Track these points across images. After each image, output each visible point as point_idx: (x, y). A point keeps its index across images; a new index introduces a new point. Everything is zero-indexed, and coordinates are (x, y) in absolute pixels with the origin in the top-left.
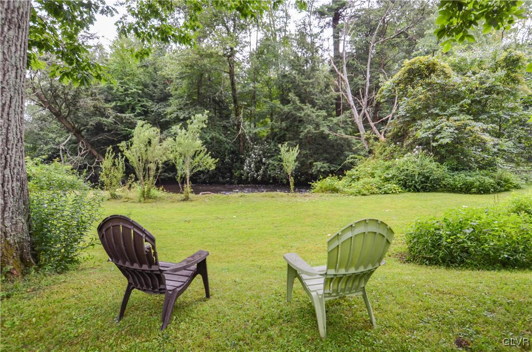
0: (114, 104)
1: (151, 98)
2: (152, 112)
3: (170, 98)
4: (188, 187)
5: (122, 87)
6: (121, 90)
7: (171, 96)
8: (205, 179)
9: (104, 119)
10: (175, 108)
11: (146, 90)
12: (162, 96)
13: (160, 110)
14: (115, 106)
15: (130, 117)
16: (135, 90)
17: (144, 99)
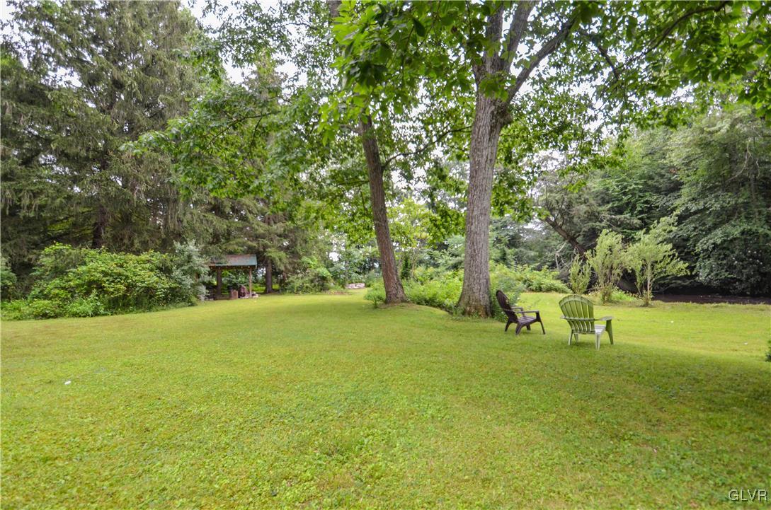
0: (610, 205)
1: (658, 190)
2: (657, 207)
3: (682, 187)
4: (649, 294)
5: (618, 186)
6: (618, 189)
7: (682, 184)
8: (743, 289)
9: (598, 224)
10: (686, 199)
11: (650, 182)
12: (672, 185)
13: (667, 204)
14: (612, 208)
15: (625, 218)
16: (634, 186)
17: (647, 194)
